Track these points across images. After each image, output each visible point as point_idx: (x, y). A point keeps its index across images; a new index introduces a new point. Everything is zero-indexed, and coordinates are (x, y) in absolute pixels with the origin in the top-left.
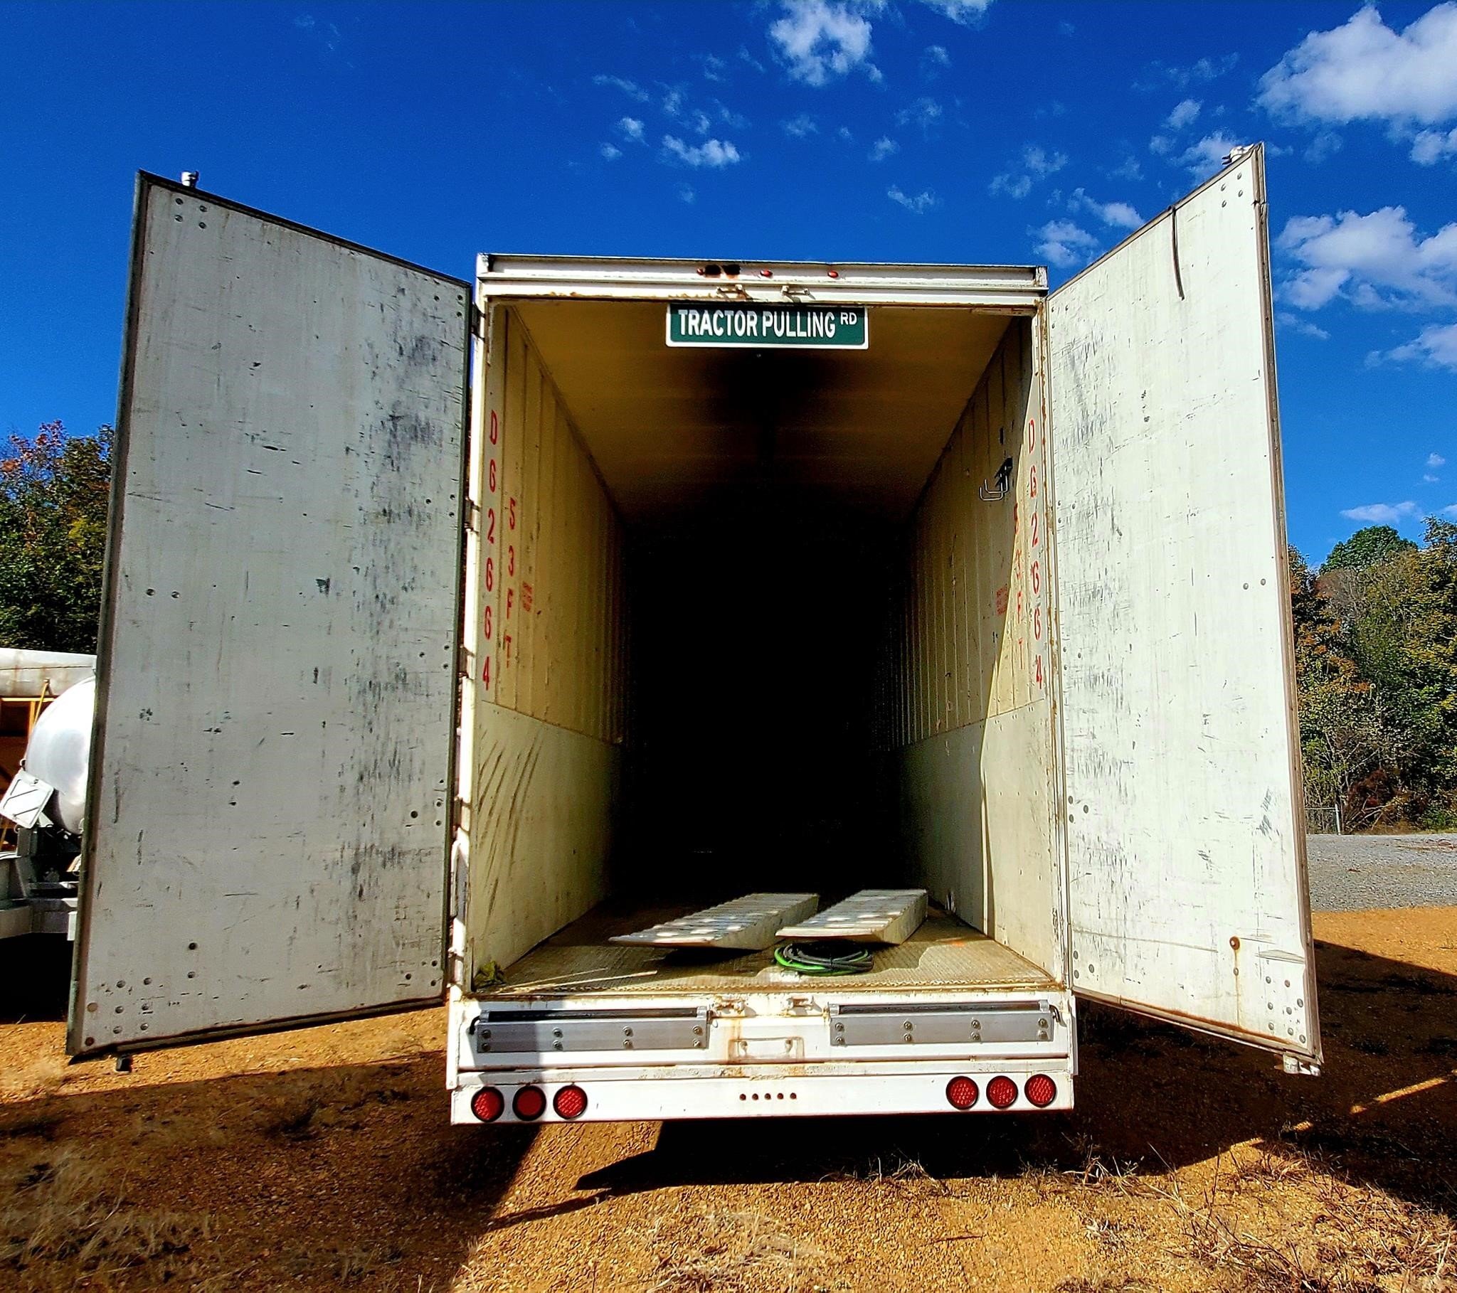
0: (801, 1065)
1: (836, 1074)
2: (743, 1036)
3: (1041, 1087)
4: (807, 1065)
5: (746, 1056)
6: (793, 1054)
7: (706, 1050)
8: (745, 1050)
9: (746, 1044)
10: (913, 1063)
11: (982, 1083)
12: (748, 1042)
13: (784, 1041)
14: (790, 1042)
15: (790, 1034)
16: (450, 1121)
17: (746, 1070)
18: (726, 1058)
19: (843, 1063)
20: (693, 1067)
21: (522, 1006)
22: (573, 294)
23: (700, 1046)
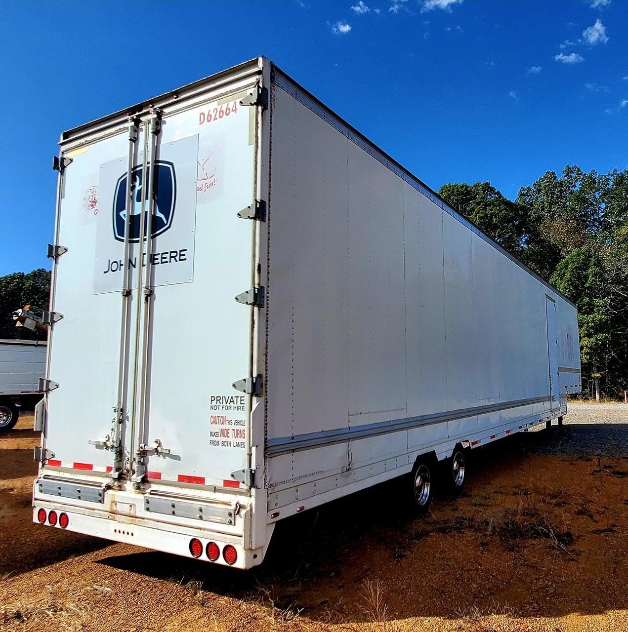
0: (135, 519)
1: (147, 526)
2: (116, 500)
3: (230, 552)
4: (137, 519)
5: (116, 510)
6: (132, 513)
7: (103, 505)
8: (116, 507)
9: (116, 504)
10: (177, 526)
11: (205, 544)
12: (117, 503)
13: (129, 505)
14: (131, 506)
15: (131, 502)
16: (32, 520)
17: (117, 517)
18: (109, 510)
19: (151, 521)
20: (100, 512)
21: (57, 474)
22: (86, 141)
23: (100, 501)
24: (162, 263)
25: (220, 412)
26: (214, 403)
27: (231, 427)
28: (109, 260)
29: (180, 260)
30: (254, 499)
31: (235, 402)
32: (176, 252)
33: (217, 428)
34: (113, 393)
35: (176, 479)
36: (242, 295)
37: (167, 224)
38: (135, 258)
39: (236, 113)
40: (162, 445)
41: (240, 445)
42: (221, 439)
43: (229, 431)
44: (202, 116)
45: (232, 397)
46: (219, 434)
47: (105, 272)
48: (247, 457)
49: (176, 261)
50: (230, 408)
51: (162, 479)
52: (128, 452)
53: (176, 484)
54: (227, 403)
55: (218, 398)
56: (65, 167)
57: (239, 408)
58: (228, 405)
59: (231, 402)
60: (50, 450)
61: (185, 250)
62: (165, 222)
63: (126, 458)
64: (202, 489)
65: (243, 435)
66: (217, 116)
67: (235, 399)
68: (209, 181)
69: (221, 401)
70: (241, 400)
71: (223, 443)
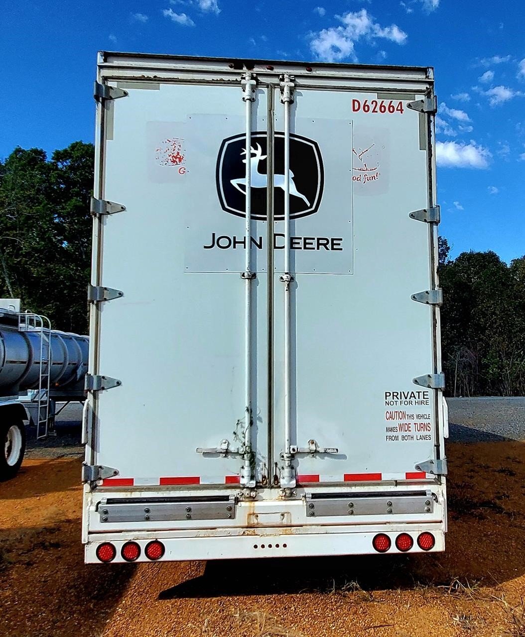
0: (290, 528)
1: (310, 533)
2: (256, 512)
3: (427, 539)
4: (293, 528)
5: (257, 523)
6: (285, 522)
7: (234, 520)
8: (257, 519)
9: (257, 516)
10: (354, 526)
11: (393, 537)
12: (259, 515)
13: (279, 514)
14: (283, 515)
15: (283, 511)
16: (84, 561)
17: (257, 531)
18: (246, 524)
19: (314, 527)
20: (227, 529)
21: (127, 495)
22: (155, 77)
23: (230, 518)
24: (305, 248)
25: (399, 407)
26: (390, 399)
27: (412, 422)
28: (214, 235)
29: (333, 249)
30: (445, 486)
31: (417, 397)
32: (327, 239)
33: (395, 423)
34: (231, 391)
35: (342, 479)
36: (421, 294)
37: (311, 207)
38: (261, 238)
39: (402, 113)
40: (318, 444)
41: (424, 438)
42: (400, 434)
43: (410, 425)
44: (356, 103)
45: (412, 392)
46: (398, 429)
47: (205, 247)
48: (434, 449)
49: (327, 249)
50: (410, 403)
51: (320, 481)
52: (263, 457)
53: (343, 483)
54: (406, 398)
55: (395, 394)
56: (111, 98)
57: (422, 402)
58: (408, 399)
59: (411, 396)
60: (106, 467)
61: (341, 239)
62: (309, 205)
63: (261, 464)
64: (379, 484)
65: (428, 428)
66: (378, 109)
67: (416, 395)
68: (370, 174)
69: (399, 396)
70: (424, 395)
71: (403, 437)
